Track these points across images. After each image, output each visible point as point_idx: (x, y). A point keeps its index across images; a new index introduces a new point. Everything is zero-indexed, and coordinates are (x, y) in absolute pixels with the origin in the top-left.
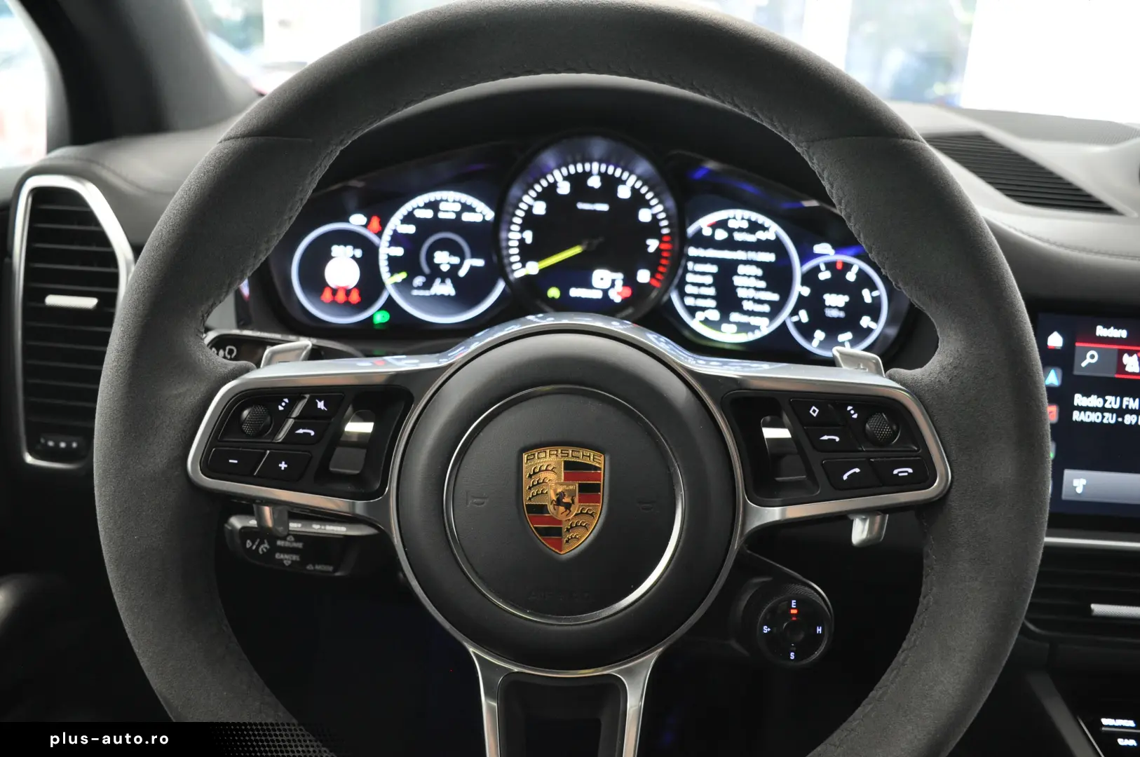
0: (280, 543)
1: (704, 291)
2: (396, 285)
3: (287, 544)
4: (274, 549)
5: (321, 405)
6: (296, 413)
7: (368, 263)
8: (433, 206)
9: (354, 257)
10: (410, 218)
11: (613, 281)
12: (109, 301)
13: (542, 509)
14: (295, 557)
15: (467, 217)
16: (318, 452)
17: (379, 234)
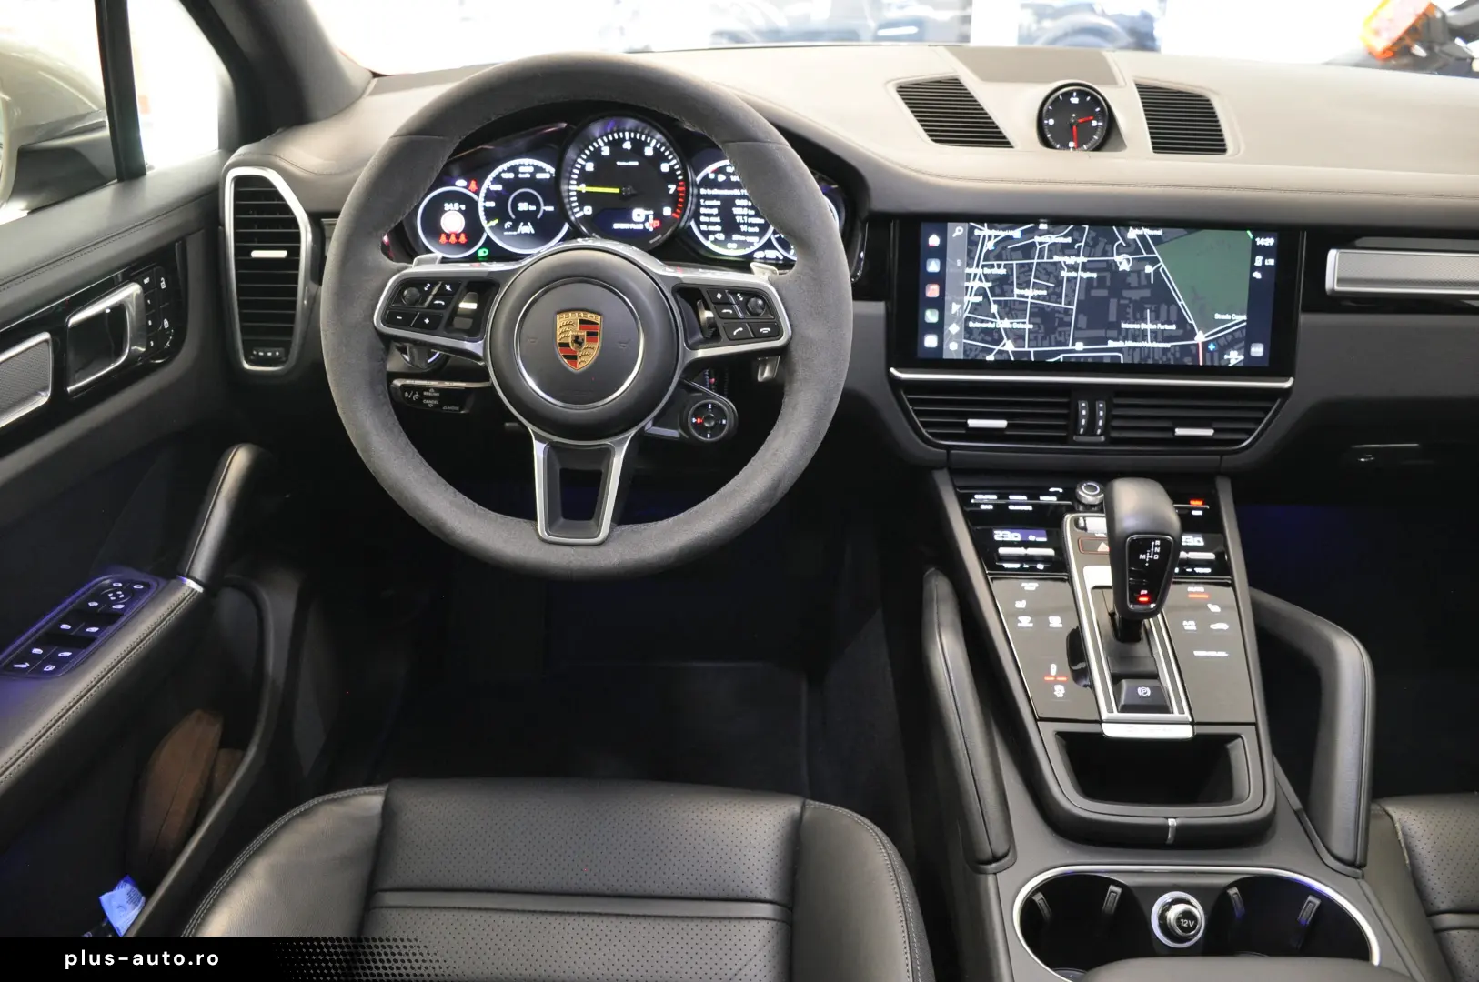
0: (425, 393)
1: (713, 219)
2: (491, 228)
3: (430, 394)
4: (422, 397)
5: (448, 287)
6: (434, 292)
7: (470, 213)
8: (514, 169)
9: (460, 210)
10: (498, 180)
11: (647, 217)
12: (294, 252)
13: (567, 345)
14: (436, 402)
15: (539, 176)
16: (446, 314)
17: (477, 193)
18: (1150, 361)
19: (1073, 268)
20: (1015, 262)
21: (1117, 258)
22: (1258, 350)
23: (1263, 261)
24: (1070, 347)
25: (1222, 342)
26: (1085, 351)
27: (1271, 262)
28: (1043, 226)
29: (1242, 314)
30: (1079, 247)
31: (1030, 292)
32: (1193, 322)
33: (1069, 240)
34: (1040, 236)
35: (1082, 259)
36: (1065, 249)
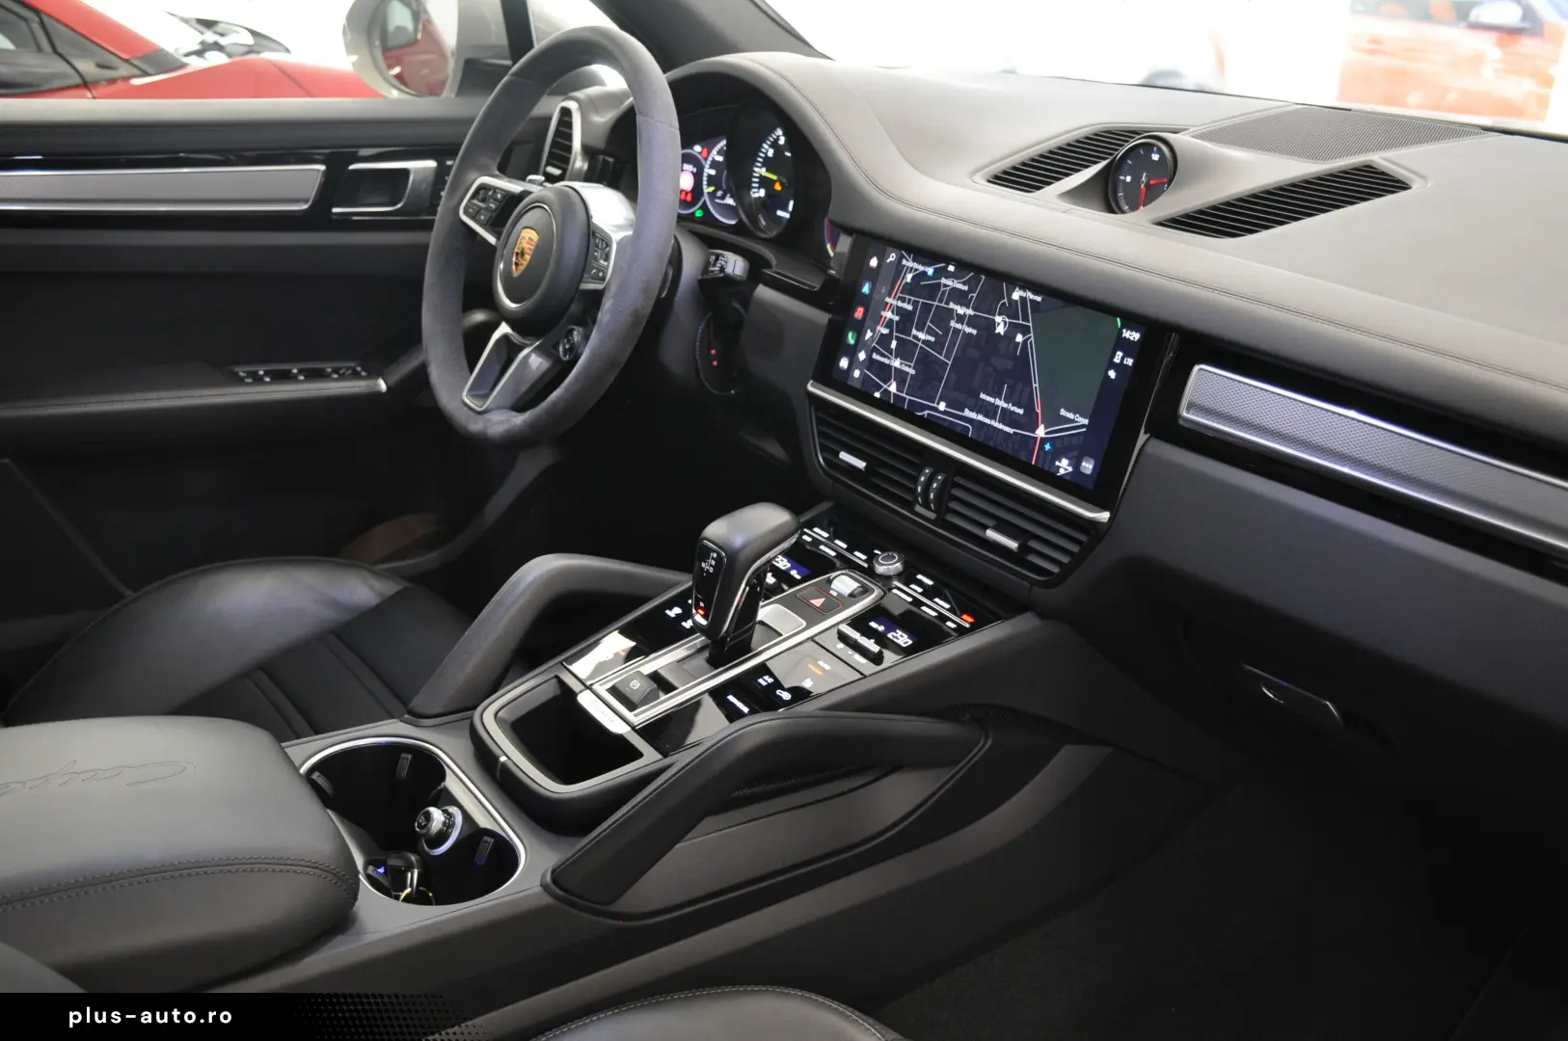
2: (709, 193)
7: (698, 176)
9: (692, 172)
13: (518, 254)
17: (706, 159)
18: (991, 444)
19: (961, 319)
20: (921, 300)
21: (998, 319)
22: (1088, 466)
23: (1123, 359)
24: (935, 405)
25: (1058, 445)
26: (945, 413)
27: (1129, 362)
28: (951, 268)
29: (1085, 417)
30: (972, 297)
31: (922, 336)
32: (1039, 411)
33: (966, 288)
34: (946, 278)
35: (970, 312)
36: (960, 297)
